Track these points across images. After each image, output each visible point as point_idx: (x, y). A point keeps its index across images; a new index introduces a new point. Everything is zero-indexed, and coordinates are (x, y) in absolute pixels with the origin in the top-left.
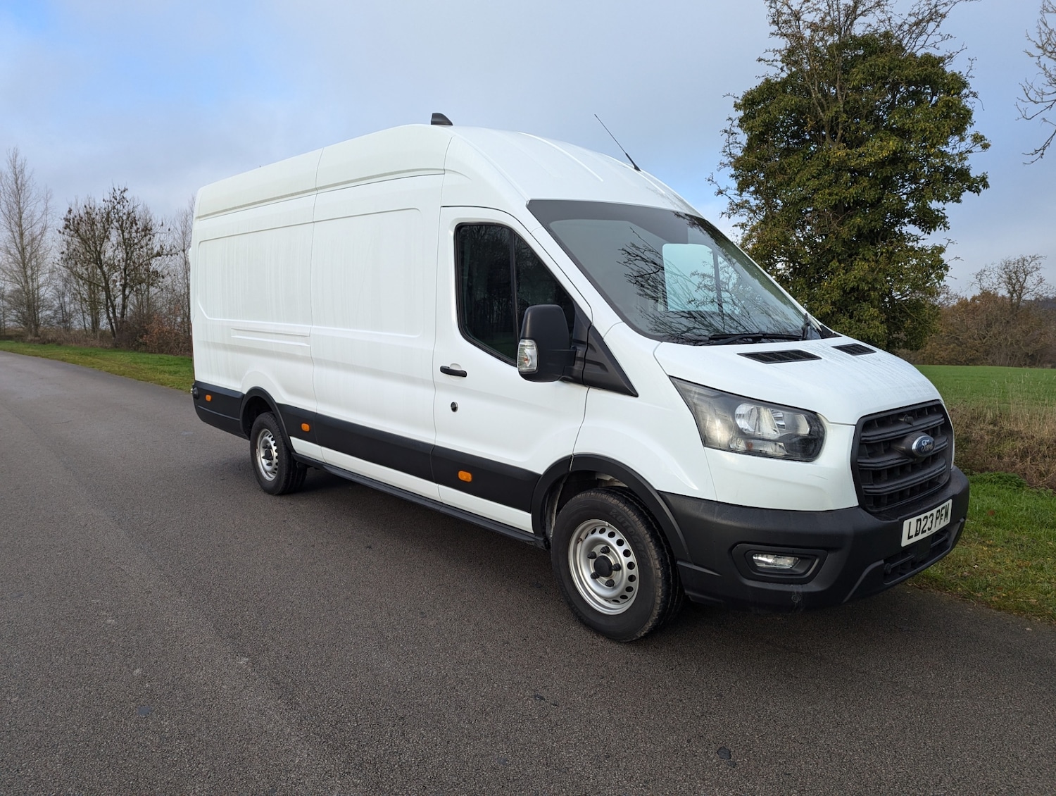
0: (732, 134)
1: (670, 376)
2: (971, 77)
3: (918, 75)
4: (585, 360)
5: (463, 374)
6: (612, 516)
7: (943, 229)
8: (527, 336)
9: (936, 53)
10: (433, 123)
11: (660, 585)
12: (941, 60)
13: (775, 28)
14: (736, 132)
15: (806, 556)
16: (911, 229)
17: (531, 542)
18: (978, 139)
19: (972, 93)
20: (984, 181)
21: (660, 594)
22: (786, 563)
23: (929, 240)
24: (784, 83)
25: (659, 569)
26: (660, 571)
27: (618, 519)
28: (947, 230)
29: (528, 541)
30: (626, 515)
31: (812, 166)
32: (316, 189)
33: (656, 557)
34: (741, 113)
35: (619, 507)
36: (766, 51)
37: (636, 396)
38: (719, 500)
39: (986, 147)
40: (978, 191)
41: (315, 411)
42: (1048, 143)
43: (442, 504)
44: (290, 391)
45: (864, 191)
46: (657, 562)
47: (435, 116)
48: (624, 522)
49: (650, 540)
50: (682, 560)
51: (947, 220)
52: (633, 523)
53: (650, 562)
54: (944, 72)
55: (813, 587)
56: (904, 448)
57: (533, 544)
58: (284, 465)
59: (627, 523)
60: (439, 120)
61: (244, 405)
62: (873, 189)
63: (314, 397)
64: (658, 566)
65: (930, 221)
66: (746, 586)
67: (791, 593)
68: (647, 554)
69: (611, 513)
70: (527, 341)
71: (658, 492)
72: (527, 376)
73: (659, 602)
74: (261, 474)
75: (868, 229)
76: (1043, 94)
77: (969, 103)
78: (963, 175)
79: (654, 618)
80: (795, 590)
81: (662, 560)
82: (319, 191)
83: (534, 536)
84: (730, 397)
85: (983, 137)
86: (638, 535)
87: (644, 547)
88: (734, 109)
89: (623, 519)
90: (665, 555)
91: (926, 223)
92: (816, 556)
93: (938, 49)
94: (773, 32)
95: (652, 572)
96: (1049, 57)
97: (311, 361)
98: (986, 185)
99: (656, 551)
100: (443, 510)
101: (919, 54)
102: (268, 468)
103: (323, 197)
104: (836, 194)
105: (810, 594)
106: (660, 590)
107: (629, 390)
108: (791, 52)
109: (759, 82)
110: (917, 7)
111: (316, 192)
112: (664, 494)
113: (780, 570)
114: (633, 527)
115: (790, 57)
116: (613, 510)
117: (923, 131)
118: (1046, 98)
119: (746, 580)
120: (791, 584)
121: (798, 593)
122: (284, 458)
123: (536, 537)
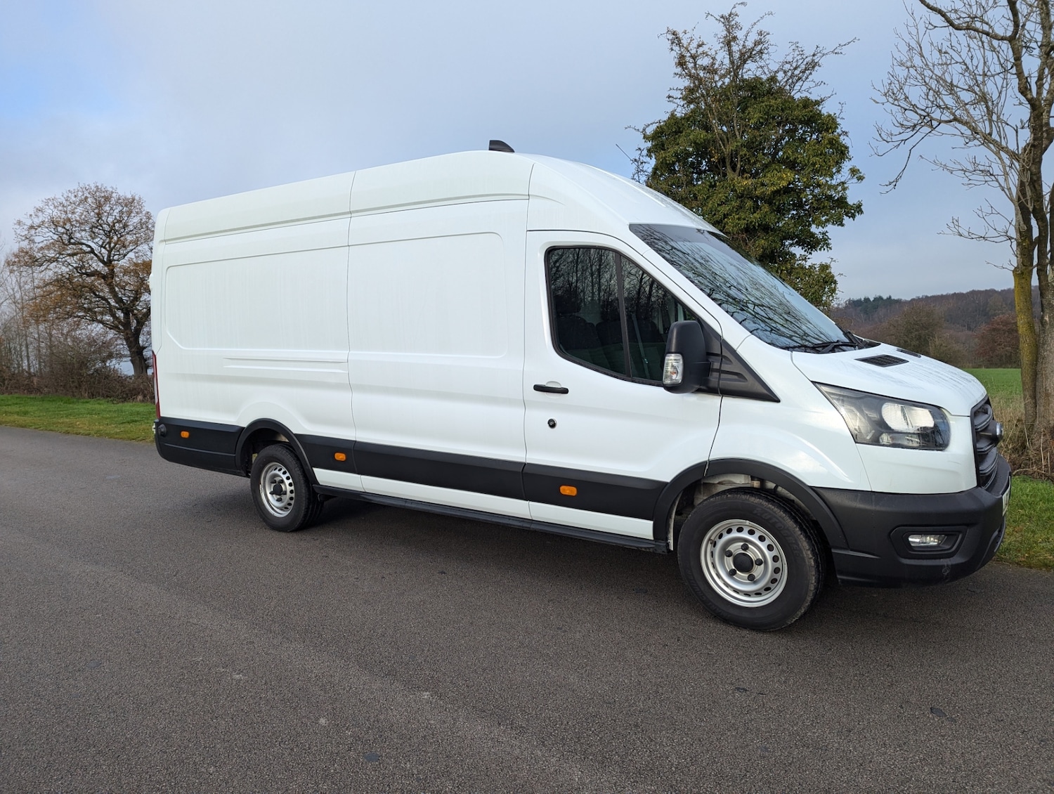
0: (642, 163)
1: (814, 383)
2: (842, 118)
3: (806, 115)
4: (720, 371)
5: (565, 391)
6: (756, 514)
7: (826, 249)
8: (673, 350)
9: (813, 97)
10: (490, 149)
11: (814, 573)
12: (818, 103)
13: (679, 70)
14: (645, 161)
15: (951, 533)
16: (798, 251)
17: (649, 548)
18: (854, 171)
19: (843, 132)
20: (858, 209)
21: (813, 581)
22: (932, 541)
23: (817, 258)
24: (686, 118)
25: (811, 558)
26: (812, 560)
27: (763, 517)
28: (830, 251)
29: (645, 548)
30: (771, 512)
31: (720, 193)
32: (351, 213)
33: (807, 547)
34: (649, 144)
35: (763, 505)
36: (671, 89)
37: (778, 401)
38: (873, 490)
39: (860, 179)
40: (853, 216)
41: (354, 439)
42: (900, 176)
43: (531, 521)
44: (312, 419)
45: (765, 216)
46: (809, 552)
47: (492, 142)
48: (770, 519)
49: (800, 533)
50: (837, 548)
51: (830, 241)
52: (780, 519)
53: (802, 552)
54: (820, 114)
55: (957, 560)
56: (991, 434)
57: (651, 550)
58: (304, 499)
59: (774, 520)
60: (497, 146)
61: (243, 438)
62: (773, 214)
63: (354, 426)
64: (811, 556)
65: (813, 243)
66: (903, 564)
67: (942, 566)
68: (798, 545)
69: (755, 512)
70: (673, 355)
71: (811, 487)
72: (672, 388)
73: (812, 589)
74: (267, 510)
75: (770, 250)
76: (892, 135)
77: (844, 140)
78: (842, 202)
79: (807, 604)
80: (946, 564)
81: (812, 550)
82: (353, 215)
83: (654, 543)
84: (875, 397)
85: (859, 170)
86: (788, 529)
87: (796, 540)
88: (644, 140)
89: (769, 516)
90: (814, 546)
91: (809, 244)
92: (960, 532)
93: (810, 93)
94: (677, 72)
95: (805, 562)
96: (893, 104)
97: (350, 387)
98: (861, 212)
99: (808, 542)
100: (533, 526)
101: (797, 97)
102: (278, 504)
103: (358, 221)
104: (744, 219)
105: (957, 565)
106: (814, 578)
107: (771, 397)
108: (691, 91)
109: (665, 117)
110: (791, 56)
111: (350, 215)
112: (818, 490)
113: (927, 547)
114: (781, 522)
115: (689, 95)
116: (757, 509)
117: (814, 164)
118: (894, 138)
119: (903, 559)
120: (940, 558)
121: (948, 566)
122: (304, 491)
123: (657, 543)
